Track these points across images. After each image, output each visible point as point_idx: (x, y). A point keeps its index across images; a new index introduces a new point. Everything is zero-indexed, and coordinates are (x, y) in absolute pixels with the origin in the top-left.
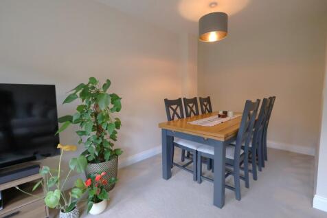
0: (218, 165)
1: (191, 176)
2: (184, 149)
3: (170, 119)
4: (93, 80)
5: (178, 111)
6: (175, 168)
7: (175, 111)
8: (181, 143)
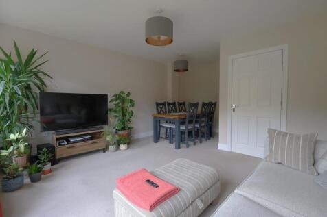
0: (177, 134)
1: (168, 141)
2: (167, 128)
3: (159, 113)
4: (122, 92)
5: (163, 109)
6: (161, 139)
7: (161, 109)
8: (163, 125)
